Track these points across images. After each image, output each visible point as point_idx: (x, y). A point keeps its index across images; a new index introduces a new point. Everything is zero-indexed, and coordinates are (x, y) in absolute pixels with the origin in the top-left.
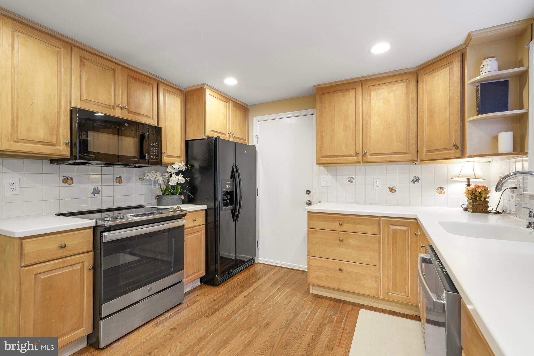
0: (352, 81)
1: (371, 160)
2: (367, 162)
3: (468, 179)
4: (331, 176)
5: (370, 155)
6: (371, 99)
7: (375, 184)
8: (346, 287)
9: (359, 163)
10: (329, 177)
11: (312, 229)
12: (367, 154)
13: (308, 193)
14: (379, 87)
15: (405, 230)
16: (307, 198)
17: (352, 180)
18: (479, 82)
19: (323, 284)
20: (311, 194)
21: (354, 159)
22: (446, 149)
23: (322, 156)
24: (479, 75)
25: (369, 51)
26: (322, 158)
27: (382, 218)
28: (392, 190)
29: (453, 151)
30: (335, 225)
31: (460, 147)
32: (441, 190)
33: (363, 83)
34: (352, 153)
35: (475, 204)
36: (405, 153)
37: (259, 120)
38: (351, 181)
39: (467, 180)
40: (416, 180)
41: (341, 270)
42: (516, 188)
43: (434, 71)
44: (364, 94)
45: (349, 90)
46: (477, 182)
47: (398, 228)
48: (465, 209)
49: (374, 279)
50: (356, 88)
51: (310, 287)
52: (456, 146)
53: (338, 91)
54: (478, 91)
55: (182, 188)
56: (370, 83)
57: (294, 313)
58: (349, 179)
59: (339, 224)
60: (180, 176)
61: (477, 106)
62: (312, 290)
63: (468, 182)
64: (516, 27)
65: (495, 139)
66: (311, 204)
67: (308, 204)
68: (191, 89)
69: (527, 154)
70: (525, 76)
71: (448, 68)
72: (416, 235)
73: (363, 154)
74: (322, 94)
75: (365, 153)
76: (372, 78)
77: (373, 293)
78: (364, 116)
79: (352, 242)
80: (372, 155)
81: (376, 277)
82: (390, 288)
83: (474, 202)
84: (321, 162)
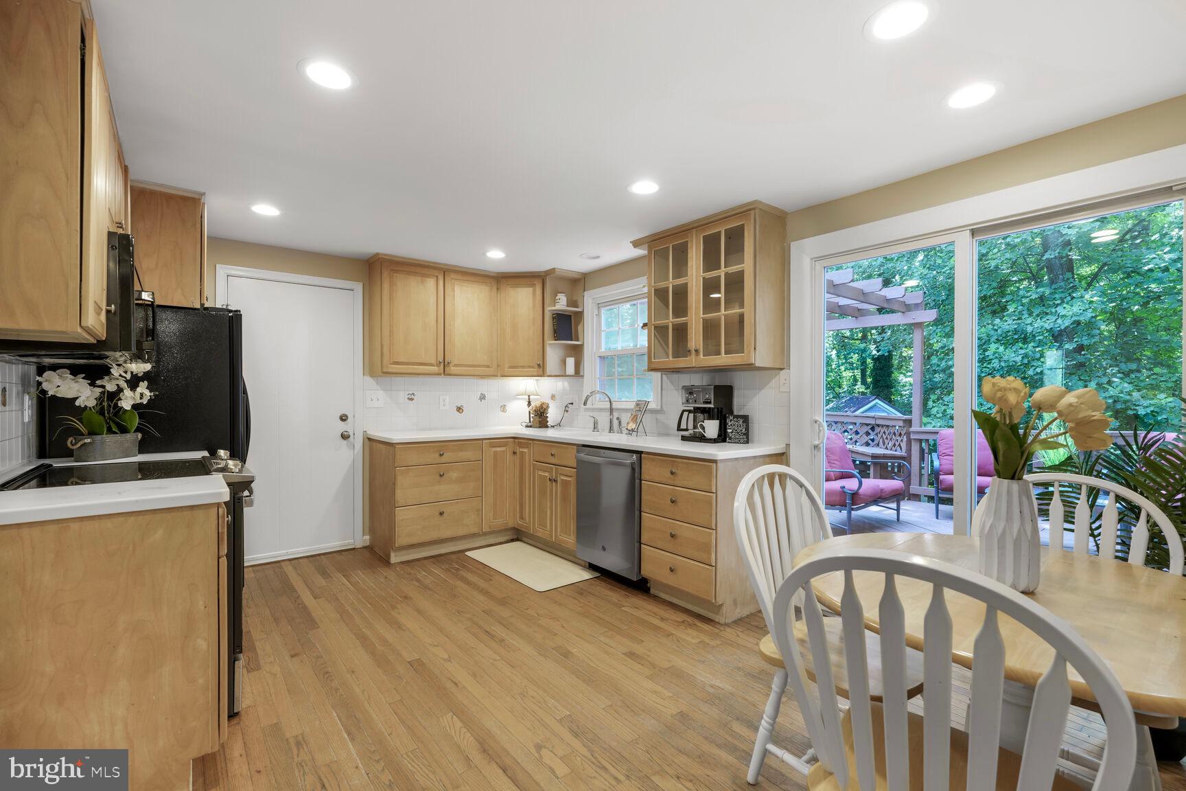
0: (431, 264)
1: (454, 373)
2: (450, 375)
3: (529, 396)
4: (382, 392)
5: (454, 366)
7: (442, 403)
8: (447, 534)
9: (440, 374)
10: (381, 394)
11: (401, 468)
12: (451, 364)
13: (343, 418)
14: (464, 284)
15: (504, 452)
16: (342, 427)
17: (413, 397)
18: (556, 311)
19: (416, 540)
20: (348, 420)
21: (435, 369)
22: (529, 367)
23: (392, 361)
24: (555, 306)
25: (484, 254)
26: (393, 364)
27: (484, 442)
28: (459, 409)
29: (536, 369)
30: (433, 458)
31: (542, 367)
32: (503, 408)
33: (446, 272)
34: (433, 361)
36: (488, 366)
37: (230, 274)
38: (412, 399)
39: (527, 397)
40: (483, 398)
41: (441, 514)
42: (572, 404)
43: (517, 286)
44: (446, 287)
45: (428, 276)
46: (537, 399)
47: (498, 449)
48: (527, 426)
49: (476, 513)
50: (437, 277)
51: (392, 555)
52: (539, 365)
53: (415, 273)
54: (553, 318)
55: (141, 416)
56: (453, 276)
57: (412, 580)
58: (409, 396)
59: (438, 454)
60: (143, 388)
61: (555, 332)
62: (394, 559)
63: (529, 399)
64: (576, 276)
65: (564, 362)
66: (348, 437)
67: (345, 437)
68: (152, 188)
69: (583, 376)
70: (580, 315)
71: (531, 289)
72: (514, 453)
73: (446, 363)
74: (392, 270)
75: (448, 363)
76: (453, 269)
77: (475, 530)
78: (447, 316)
79: (454, 475)
80: (456, 365)
81: (478, 511)
82: (492, 517)
83: (540, 417)
84: (390, 370)
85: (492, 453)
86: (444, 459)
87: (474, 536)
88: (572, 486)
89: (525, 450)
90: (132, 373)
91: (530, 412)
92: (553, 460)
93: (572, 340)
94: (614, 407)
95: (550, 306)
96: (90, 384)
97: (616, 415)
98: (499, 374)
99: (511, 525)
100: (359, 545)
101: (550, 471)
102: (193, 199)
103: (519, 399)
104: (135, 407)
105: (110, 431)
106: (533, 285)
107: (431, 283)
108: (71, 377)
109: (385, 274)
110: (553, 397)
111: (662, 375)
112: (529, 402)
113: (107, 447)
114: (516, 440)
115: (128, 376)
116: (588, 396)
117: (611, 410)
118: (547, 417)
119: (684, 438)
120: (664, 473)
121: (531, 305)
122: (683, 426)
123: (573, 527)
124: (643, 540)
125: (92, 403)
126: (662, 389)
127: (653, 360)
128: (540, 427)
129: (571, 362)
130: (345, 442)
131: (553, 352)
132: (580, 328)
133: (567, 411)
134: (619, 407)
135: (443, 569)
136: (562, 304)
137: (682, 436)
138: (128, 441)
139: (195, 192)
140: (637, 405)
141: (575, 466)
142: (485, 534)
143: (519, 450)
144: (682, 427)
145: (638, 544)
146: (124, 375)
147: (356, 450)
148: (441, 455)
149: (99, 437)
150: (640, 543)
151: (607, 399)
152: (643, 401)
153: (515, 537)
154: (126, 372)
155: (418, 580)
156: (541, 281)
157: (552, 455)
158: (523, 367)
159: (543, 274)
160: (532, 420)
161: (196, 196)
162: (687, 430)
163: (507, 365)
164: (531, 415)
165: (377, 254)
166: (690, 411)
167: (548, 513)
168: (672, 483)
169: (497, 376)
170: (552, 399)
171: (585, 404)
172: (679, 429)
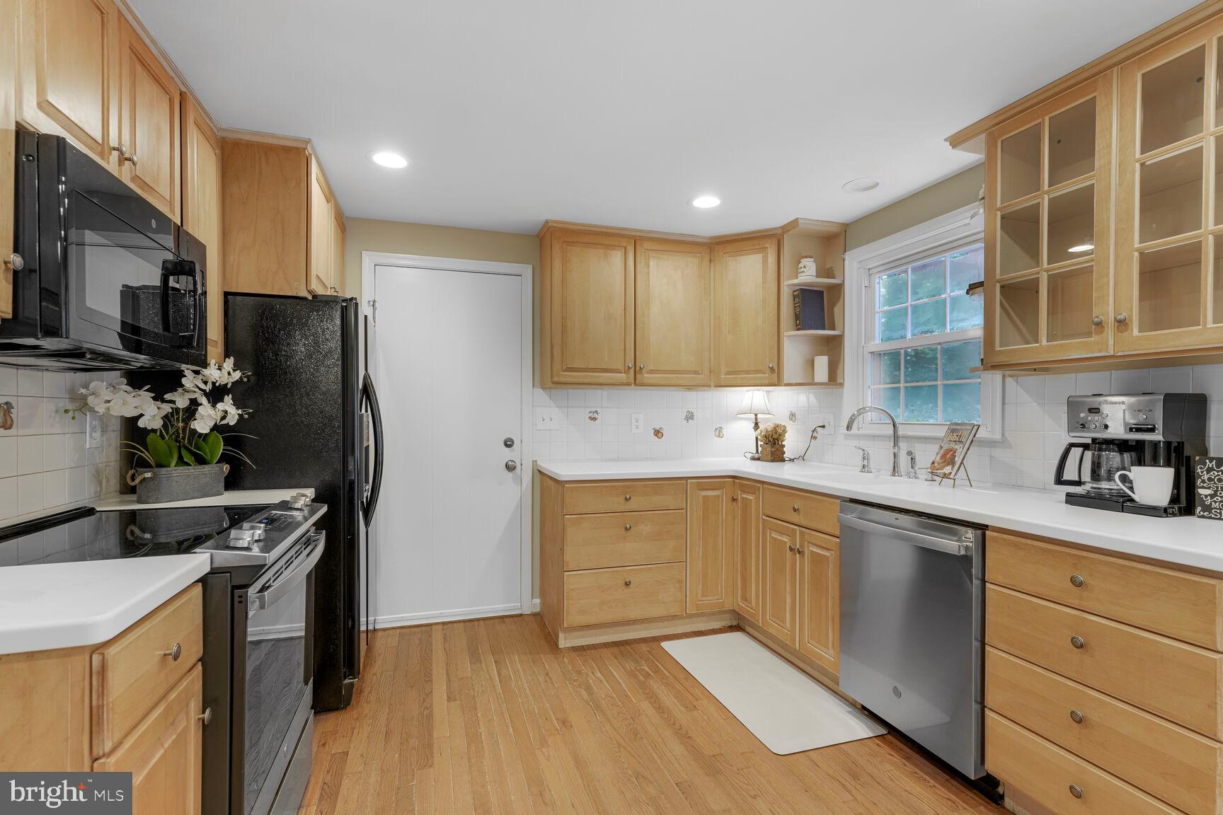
0: (617, 232)
1: (649, 381)
2: (642, 385)
3: (756, 415)
4: (557, 409)
5: (648, 373)
6: (649, 273)
7: (634, 423)
8: (635, 613)
9: (628, 384)
10: (555, 411)
11: (574, 516)
12: (644, 370)
13: (509, 444)
14: (662, 256)
15: (718, 496)
16: (507, 454)
17: (596, 415)
18: (799, 285)
19: (592, 620)
20: (514, 446)
21: (622, 377)
22: (757, 372)
23: (564, 368)
24: (797, 278)
25: (689, 202)
26: (564, 371)
27: (689, 481)
28: (658, 433)
29: (767, 375)
30: (616, 502)
31: (776, 370)
32: (719, 432)
33: (638, 242)
34: (620, 366)
35: (773, 449)
36: (696, 373)
37: (378, 262)
38: (595, 419)
39: (754, 417)
40: (690, 417)
41: (627, 584)
42: (824, 427)
43: (739, 253)
44: (638, 260)
45: (612, 247)
46: (768, 420)
47: (710, 493)
48: (753, 459)
49: (677, 585)
50: (626, 249)
51: (561, 636)
52: (772, 369)
53: (595, 245)
54: (795, 297)
55: (227, 441)
56: (647, 245)
57: (580, 686)
58: (591, 415)
59: (623, 498)
60: (227, 405)
61: (797, 317)
62: (564, 642)
63: (756, 419)
64: (834, 229)
65: (811, 363)
66: (514, 468)
67: (510, 468)
68: (248, 138)
69: (842, 385)
70: (837, 290)
71: (760, 256)
72: (734, 500)
73: (638, 368)
74: (564, 242)
75: (641, 368)
76: (650, 235)
77: (675, 610)
78: (638, 301)
79: (645, 528)
80: (651, 372)
81: (680, 582)
82: (700, 592)
83: (772, 447)
84: (562, 380)
85: (701, 499)
86: (632, 505)
87: (674, 617)
88: (831, 566)
89: (750, 497)
90: (214, 383)
91: (757, 438)
92: (795, 518)
93: (824, 328)
94: (901, 432)
95: (790, 278)
96: (155, 399)
97: (904, 446)
98: (712, 384)
99: (728, 607)
100: (527, 610)
101: (792, 535)
102: (297, 149)
103: (742, 419)
104: (216, 428)
105: (181, 462)
106: (763, 250)
107: (617, 257)
108: (129, 388)
109: (556, 248)
110: (792, 416)
111: (1004, 377)
112: (756, 424)
113: (174, 484)
114: (737, 481)
115: (208, 388)
116: (853, 415)
117: (896, 438)
118: (784, 446)
119: (1071, 499)
120: (1053, 577)
121: (761, 280)
122: (1070, 473)
123: (832, 635)
124: (989, 701)
125: (157, 424)
126: (1004, 403)
127: (998, 348)
128: (772, 461)
129: (822, 363)
130: (510, 475)
131: (795, 347)
132: (837, 310)
133: (815, 438)
134: (910, 433)
135: (626, 671)
136: (808, 274)
137: (1068, 495)
138: (206, 475)
139: (297, 140)
140: (953, 431)
141: (838, 533)
142: (691, 616)
143: (741, 496)
144: (1066, 477)
145: (979, 706)
146: (203, 386)
147: (524, 486)
148: (627, 500)
149: (163, 470)
150: (983, 707)
151: (890, 421)
152: (969, 424)
153: (735, 623)
154: (206, 383)
155: (589, 689)
156: (775, 241)
157: (795, 510)
158: (747, 372)
159: (780, 231)
160: (760, 449)
161: (301, 145)
162: (1079, 483)
163: (723, 370)
164: (760, 443)
165: (547, 222)
166: (1086, 447)
167: (788, 601)
168: (1076, 603)
169: (710, 386)
170: (791, 420)
171: (849, 428)
172: (1059, 481)
